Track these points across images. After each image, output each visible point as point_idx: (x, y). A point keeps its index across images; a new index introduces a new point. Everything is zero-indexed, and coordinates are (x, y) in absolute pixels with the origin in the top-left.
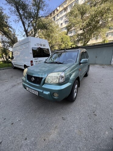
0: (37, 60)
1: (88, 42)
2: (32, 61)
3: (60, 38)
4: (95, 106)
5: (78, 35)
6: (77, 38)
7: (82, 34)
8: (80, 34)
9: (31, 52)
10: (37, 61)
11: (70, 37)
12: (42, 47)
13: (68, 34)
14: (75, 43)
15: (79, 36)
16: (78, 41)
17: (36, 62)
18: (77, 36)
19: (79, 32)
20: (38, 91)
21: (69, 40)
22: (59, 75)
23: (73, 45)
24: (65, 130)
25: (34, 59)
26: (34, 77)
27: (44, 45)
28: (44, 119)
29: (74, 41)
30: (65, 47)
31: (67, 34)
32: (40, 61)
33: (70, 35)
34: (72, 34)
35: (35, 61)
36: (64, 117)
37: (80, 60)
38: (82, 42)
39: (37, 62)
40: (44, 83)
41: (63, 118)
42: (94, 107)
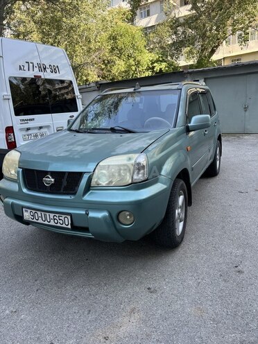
0: (30, 124)
1: (213, 52)
2: (9, 130)
3: (105, 35)
5: (175, 24)
6: (174, 37)
7: (189, 22)
8: (182, 21)
9: (7, 92)
10: (28, 129)
11: (146, 30)
12: (48, 75)
13: (137, 19)
14: (164, 54)
15: (180, 29)
16: (178, 46)
17: (24, 133)
18: (171, 27)
19: (176, 11)
20: (70, 214)
21: (141, 43)
23: (157, 61)
25: (17, 122)
26: (53, 174)
27: (55, 69)
29: (162, 48)
30: (125, 72)
31: (131, 20)
32: (41, 128)
33: (142, 22)
34: (151, 21)
35: (21, 130)
36: (151, 287)
38: (191, 52)
39: (30, 132)
40: (88, 187)
41: (149, 289)
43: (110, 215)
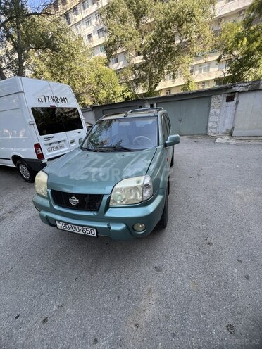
0: (52, 140)
1: (156, 85)
2: (37, 146)
3: (93, 74)
4: (204, 226)
5: (135, 68)
6: (134, 76)
7: (141, 67)
8: (137, 66)
9: (32, 119)
10: (51, 144)
11: (118, 71)
12: (60, 105)
13: (111, 65)
14: (129, 87)
15: (137, 71)
16: (137, 81)
17: (48, 146)
18: (132, 69)
19: (133, 59)
20: (96, 228)
21: (115, 80)
22: (141, 184)
23: (125, 91)
24: (168, 290)
25: (42, 140)
26: (78, 196)
27: (64, 100)
28: (117, 282)
29: (127, 83)
30: (107, 98)
31: (107, 65)
32: (59, 142)
33: (114, 66)
34: (120, 65)
35: (46, 145)
36: (157, 265)
37: (165, 137)
38: (145, 86)
39: (52, 146)
40: (108, 207)
41: (156, 268)
42: (203, 230)
43: (127, 226)
